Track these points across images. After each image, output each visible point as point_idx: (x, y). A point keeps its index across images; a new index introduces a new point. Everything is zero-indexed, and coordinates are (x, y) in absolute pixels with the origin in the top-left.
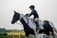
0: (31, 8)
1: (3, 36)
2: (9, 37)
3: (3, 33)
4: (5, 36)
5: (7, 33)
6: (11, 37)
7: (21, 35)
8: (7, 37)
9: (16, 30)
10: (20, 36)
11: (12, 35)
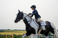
2: (2, 37)
6: (4, 37)
9: (9, 30)
10: (13, 36)
11: (5, 35)
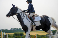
0: (28, 2)
1: (19, 36)
3: (19, 33)
4: (21, 36)
5: (23, 33)
7: (37, 35)
8: (23, 37)
